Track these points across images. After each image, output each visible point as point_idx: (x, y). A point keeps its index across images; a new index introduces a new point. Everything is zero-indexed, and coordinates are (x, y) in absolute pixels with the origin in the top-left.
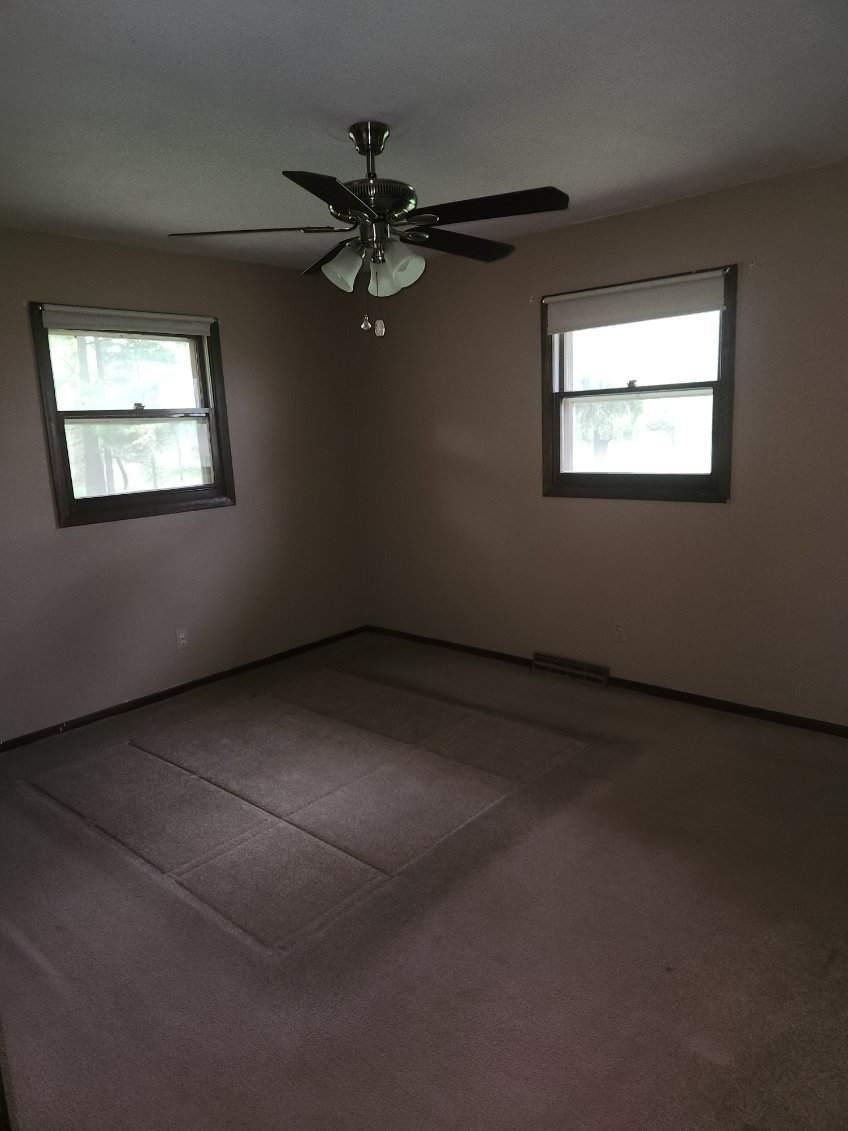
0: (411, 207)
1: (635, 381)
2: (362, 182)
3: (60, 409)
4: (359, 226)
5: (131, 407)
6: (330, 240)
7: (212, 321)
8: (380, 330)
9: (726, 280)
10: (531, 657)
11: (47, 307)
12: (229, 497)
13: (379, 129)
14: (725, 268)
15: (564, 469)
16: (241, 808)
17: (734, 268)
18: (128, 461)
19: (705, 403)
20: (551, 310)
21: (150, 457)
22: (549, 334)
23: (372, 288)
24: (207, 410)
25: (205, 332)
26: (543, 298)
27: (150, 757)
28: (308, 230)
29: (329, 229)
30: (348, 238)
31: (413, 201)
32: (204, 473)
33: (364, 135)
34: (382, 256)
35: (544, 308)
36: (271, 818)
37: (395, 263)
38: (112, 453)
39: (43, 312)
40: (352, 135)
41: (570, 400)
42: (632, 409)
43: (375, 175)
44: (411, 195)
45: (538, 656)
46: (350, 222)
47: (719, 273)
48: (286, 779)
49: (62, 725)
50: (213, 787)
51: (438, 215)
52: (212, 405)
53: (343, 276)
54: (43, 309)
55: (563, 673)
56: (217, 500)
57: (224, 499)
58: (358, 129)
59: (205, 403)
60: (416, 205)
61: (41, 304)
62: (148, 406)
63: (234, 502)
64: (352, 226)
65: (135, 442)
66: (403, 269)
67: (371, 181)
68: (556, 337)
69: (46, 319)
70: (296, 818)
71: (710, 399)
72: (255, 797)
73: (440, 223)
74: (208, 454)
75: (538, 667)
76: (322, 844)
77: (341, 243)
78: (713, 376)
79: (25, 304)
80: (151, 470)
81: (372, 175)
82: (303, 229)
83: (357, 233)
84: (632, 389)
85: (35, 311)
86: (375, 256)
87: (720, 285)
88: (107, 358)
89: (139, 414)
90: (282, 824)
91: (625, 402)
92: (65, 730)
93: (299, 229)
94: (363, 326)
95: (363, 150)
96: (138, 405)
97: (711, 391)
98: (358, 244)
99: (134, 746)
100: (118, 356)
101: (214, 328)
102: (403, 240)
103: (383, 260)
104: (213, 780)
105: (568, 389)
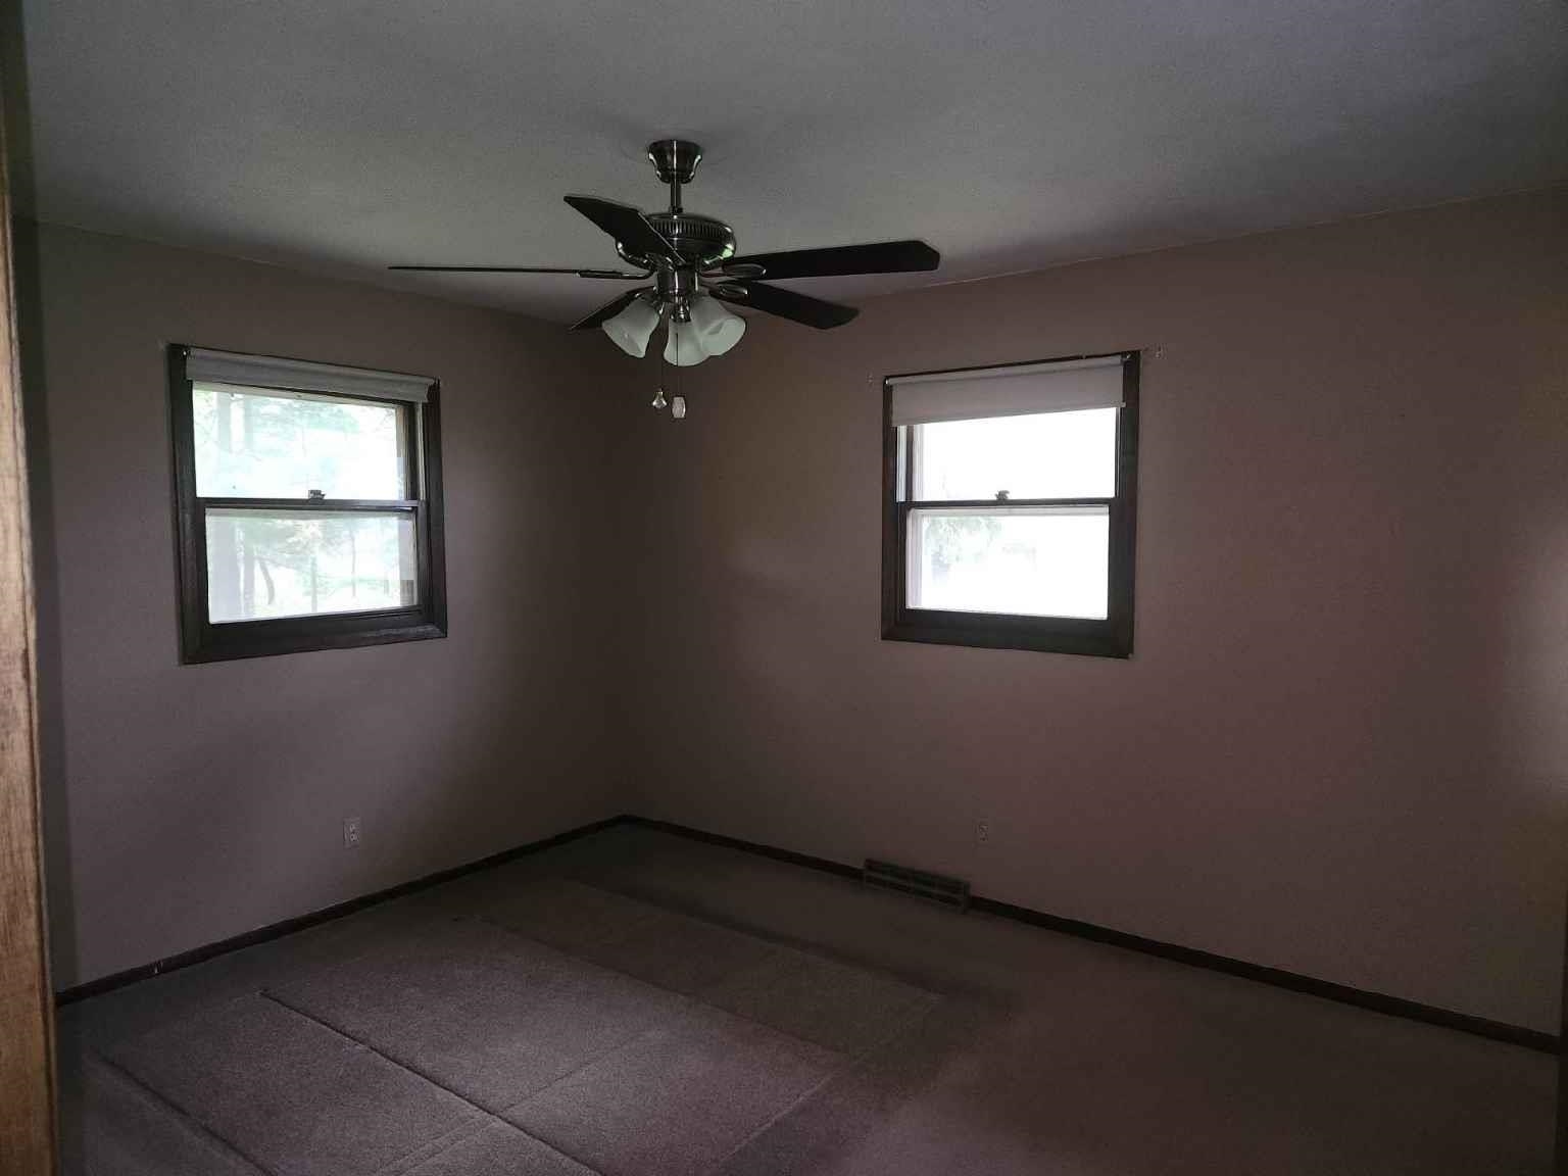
0: (727, 253)
1: (1007, 492)
2: (662, 216)
3: (200, 494)
4: (656, 273)
5: (304, 495)
6: (615, 289)
7: (431, 382)
8: (679, 409)
9: (1125, 369)
10: (860, 866)
11: (194, 352)
12: (438, 627)
13: (688, 151)
14: (1123, 354)
15: (911, 605)
16: (434, 1099)
17: (1135, 354)
18: (277, 565)
19: (1098, 525)
20: (897, 395)
21: (310, 561)
22: (894, 425)
23: (669, 354)
24: (414, 503)
25: (420, 397)
26: (888, 378)
27: (295, 1016)
28: (585, 273)
29: (615, 275)
30: (638, 287)
31: (730, 246)
32: (403, 591)
33: (669, 158)
34: (687, 313)
35: (888, 392)
36: (480, 1115)
37: (704, 324)
38: (256, 554)
39: (188, 359)
40: (651, 157)
41: (920, 512)
42: (988, 526)
43: (680, 210)
44: (729, 237)
45: (871, 864)
46: (645, 266)
47: (1117, 359)
48: (502, 1051)
49: (157, 964)
50: (390, 1065)
51: (764, 267)
52: (422, 495)
53: (632, 337)
54: (189, 354)
55: (907, 890)
56: (421, 629)
57: (430, 628)
58: (659, 149)
59: (412, 493)
60: (734, 252)
61: (187, 348)
62: (330, 495)
63: (444, 633)
64: (647, 271)
65: (290, 540)
66: (716, 331)
67: (675, 217)
68: (902, 431)
69: (191, 368)
70: (518, 1113)
71: (1106, 519)
72: (455, 1080)
73: (768, 276)
74: (411, 562)
75: (870, 880)
76: (558, 1155)
77: (628, 293)
78: (1109, 492)
79: (162, 346)
80: (309, 578)
81: (676, 208)
82: (580, 272)
83: (653, 281)
84: (1002, 502)
85: (176, 356)
86: (675, 312)
87: (1117, 377)
88: (259, 421)
89: (316, 504)
90: (498, 1124)
91: (979, 518)
92: (162, 971)
93: (575, 271)
94: (655, 403)
95: (666, 176)
96: (317, 493)
97: (1106, 509)
98: (654, 296)
99: (267, 996)
100: (277, 419)
101: (434, 392)
102: (714, 294)
103: (688, 320)
104: (391, 1055)
105: (917, 498)
